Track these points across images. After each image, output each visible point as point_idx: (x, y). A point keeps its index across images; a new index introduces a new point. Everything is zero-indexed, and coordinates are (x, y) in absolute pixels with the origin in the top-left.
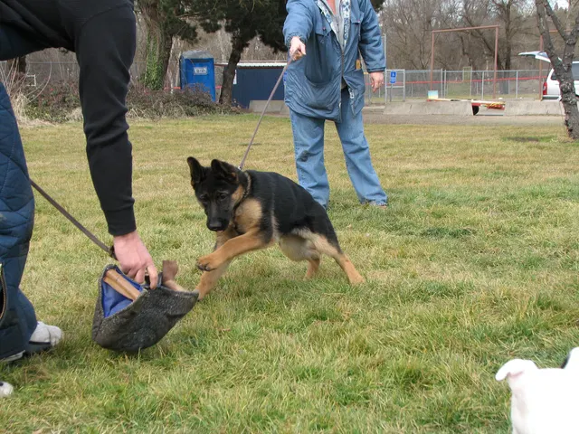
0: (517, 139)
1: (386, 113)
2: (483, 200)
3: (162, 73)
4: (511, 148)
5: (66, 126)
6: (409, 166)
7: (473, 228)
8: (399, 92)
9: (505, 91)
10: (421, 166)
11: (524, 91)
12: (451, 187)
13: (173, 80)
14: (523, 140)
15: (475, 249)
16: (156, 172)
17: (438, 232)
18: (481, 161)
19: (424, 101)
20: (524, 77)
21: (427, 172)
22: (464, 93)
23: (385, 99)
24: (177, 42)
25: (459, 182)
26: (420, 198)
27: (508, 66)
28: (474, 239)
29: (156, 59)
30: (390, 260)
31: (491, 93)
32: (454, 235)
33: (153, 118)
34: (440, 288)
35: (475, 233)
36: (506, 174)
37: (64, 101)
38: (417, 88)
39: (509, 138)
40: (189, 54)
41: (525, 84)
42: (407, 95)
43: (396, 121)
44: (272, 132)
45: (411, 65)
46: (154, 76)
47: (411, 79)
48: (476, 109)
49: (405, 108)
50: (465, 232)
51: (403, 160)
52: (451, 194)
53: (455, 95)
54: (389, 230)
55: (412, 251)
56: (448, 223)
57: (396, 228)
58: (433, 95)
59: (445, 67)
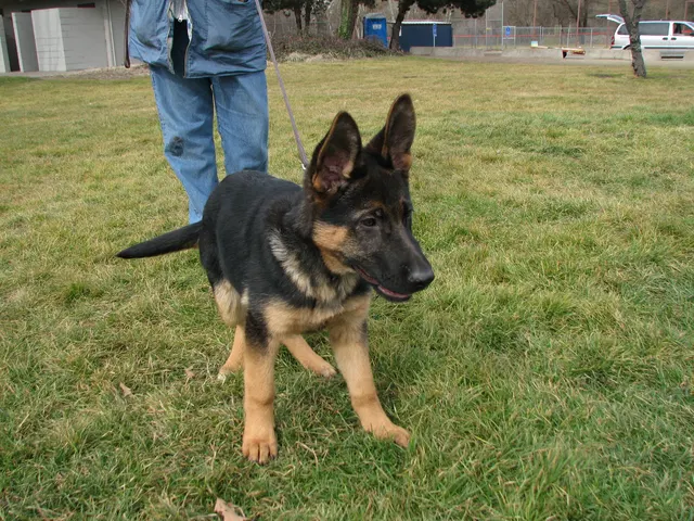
0: (597, 75)
1: (503, 55)
2: (585, 123)
3: (351, 28)
4: (594, 82)
5: (285, 65)
6: (524, 94)
7: (582, 147)
8: (511, 42)
9: (582, 43)
10: (533, 95)
11: (595, 43)
12: (558, 112)
13: (359, 33)
14: (603, 76)
15: (587, 167)
16: (342, 97)
17: (555, 150)
18: (575, 92)
19: (529, 48)
20: (596, 33)
21: (538, 98)
22: (556, 43)
23: (502, 46)
24: (362, 8)
25: (564, 108)
26: (537, 121)
27: (585, 25)
28: (586, 157)
29: (346, 18)
30: (520, 176)
31: (572, 43)
32: (567, 153)
33: (343, 59)
34: (566, 206)
35: (584, 151)
36: (596, 102)
37: (284, 47)
38: (524, 39)
39: (592, 75)
40: (368, 16)
41: (596, 38)
42: (517, 44)
43: (510, 62)
44: (425, 68)
45: (519, 23)
46: (345, 30)
47: (519, 32)
48: (565, 54)
49: (517, 52)
50: (576, 150)
51: (518, 89)
52: (560, 118)
53: (550, 44)
54: (515, 147)
55: (538, 167)
56: (561, 142)
57: (521, 145)
58: (535, 44)
59: (542, 25)
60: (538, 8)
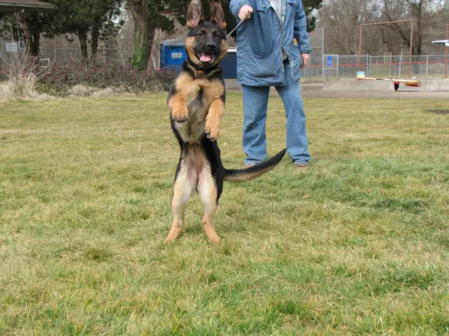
0: (435, 111)
1: (325, 89)
2: (426, 170)
3: (146, 57)
4: (433, 119)
5: (67, 100)
6: (351, 135)
7: (423, 200)
8: (333, 73)
9: (417, 72)
10: (362, 136)
11: (432, 72)
12: (393, 156)
13: (155, 62)
14: (443, 112)
15: (433, 225)
16: (135, 139)
17: (391, 204)
18: (411, 131)
19: (353, 79)
20: (432, 61)
21: (367, 141)
22: (386, 73)
23: (323, 78)
24: (159, 33)
25: (398, 151)
26: (368, 168)
27: (419, 52)
28: (429, 213)
29: (141, 46)
30: (351, 237)
31: (404, 73)
32: (406, 207)
33: (137, 93)
34: (409, 275)
35: (426, 205)
36: (437, 144)
37: (67, 79)
38: (348, 70)
39: (430, 111)
40: (167, 42)
41: (432, 66)
42: (339, 75)
43: (333, 96)
44: (234, 104)
45: (342, 51)
46: (139, 60)
47: (342, 61)
48: (396, 86)
49: (341, 85)
50: (417, 204)
51: (343, 129)
52: (394, 164)
53: (380, 75)
54: (343, 201)
55: (372, 227)
56: (398, 194)
57: (350, 199)
58: (361, 75)
59: (369, 52)
60: (364, 34)
